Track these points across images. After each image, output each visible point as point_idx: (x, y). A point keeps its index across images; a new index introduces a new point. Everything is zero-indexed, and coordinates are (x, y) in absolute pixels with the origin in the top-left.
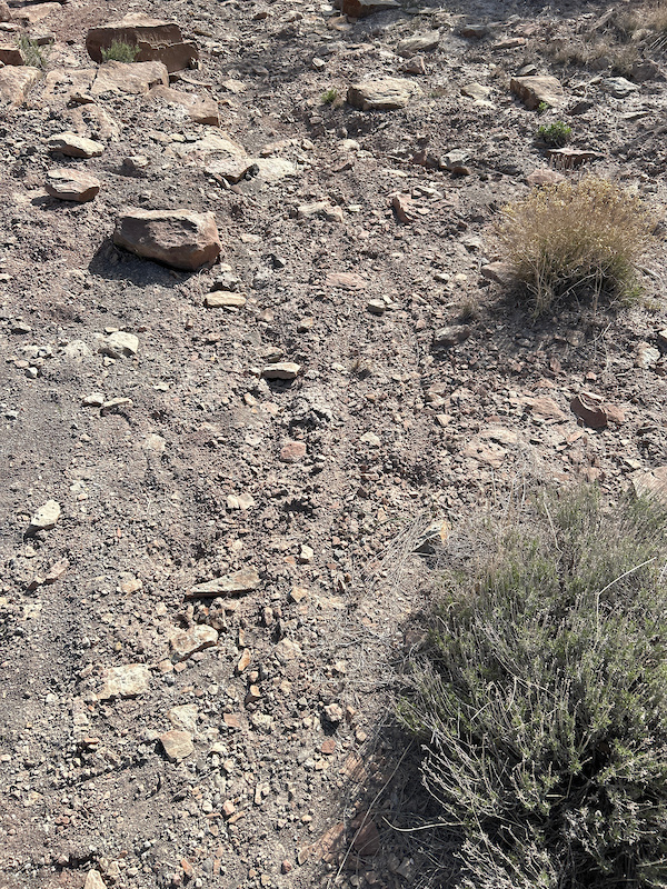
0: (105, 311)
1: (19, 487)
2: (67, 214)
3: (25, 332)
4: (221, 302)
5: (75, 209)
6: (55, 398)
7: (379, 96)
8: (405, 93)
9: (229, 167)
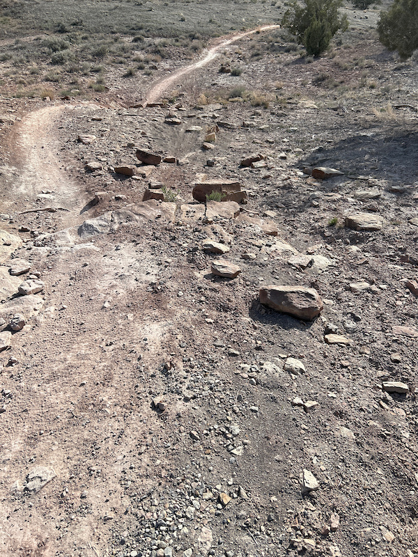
0: (273, 344)
1: (281, 459)
2: (227, 285)
3: (236, 355)
4: (336, 341)
5: (231, 282)
6: (274, 399)
7: (366, 223)
8: (379, 222)
9: (300, 260)
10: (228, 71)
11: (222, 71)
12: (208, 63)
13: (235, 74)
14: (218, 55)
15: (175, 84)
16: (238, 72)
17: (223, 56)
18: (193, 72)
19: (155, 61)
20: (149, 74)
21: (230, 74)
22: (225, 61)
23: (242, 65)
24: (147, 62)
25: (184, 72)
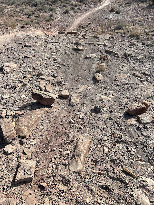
10: (114, 11)
11: (111, 11)
12: (105, 7)
13: (118, 13)
14: (109, 3)
15: (88, 17)
16: (119, 12)
17: (112, 3)
18: (97, 11)
19: (80, 5)
20: (76, 12)
21: (115, 13)
22: (113, 6)
23: (121, 9)
24: (76, 6)
25: (93, 11)
